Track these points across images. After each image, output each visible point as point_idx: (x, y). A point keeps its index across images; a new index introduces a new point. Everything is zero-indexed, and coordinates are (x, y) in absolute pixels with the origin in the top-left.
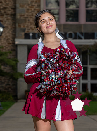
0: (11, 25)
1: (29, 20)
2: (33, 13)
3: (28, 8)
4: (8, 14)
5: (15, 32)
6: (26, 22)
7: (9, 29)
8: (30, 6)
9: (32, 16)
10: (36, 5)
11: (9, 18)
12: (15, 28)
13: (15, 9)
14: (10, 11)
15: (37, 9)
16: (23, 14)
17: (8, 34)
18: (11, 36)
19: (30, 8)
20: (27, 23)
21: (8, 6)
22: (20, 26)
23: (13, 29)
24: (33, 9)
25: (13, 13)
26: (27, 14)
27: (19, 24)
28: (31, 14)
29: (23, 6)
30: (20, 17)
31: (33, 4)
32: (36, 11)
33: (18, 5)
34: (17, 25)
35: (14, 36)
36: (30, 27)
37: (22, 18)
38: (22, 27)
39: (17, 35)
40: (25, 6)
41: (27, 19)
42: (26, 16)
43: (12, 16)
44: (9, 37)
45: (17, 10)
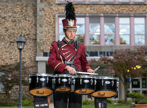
0: (33, 47)
1: (46, 43)
2: (49, 37)
3: (46, 34)
4: (31, 39)
5: (36, 53)
6: (44, 44)
7: (31, 51)
8: (48, 32)
9: (49, 40)
10: (52, 31)
11: (32, 41)
12: (36, 49)
13: (36, 35)
14: (32, 36)
15: (53, 34)
16: (42, 39)
17: (31, 54)
18: (33, 55)
19: (47, 34)
20: (45, 46)
21: (31, 33)
22: (40, 48)
23: (35, 50)
24: (50, 35)
25: (35, 38)
26: (45, 38)
27: (39, 46)
28: (48, 38)
29: (42, 33)
30: (40, 41)
31: (50, 31)
32: (52, 37)
33: (38, 32)
34: (38, 47)
35: (35, 55)
36: (47, 48)
37: (41, 42)
38: (41, 48)
39: (37, 55)
40: (44, 32)
41: (45, 42)
42: (44, 40)
43: (34, 41)
44: (31, 57)
45: (38, 36)
